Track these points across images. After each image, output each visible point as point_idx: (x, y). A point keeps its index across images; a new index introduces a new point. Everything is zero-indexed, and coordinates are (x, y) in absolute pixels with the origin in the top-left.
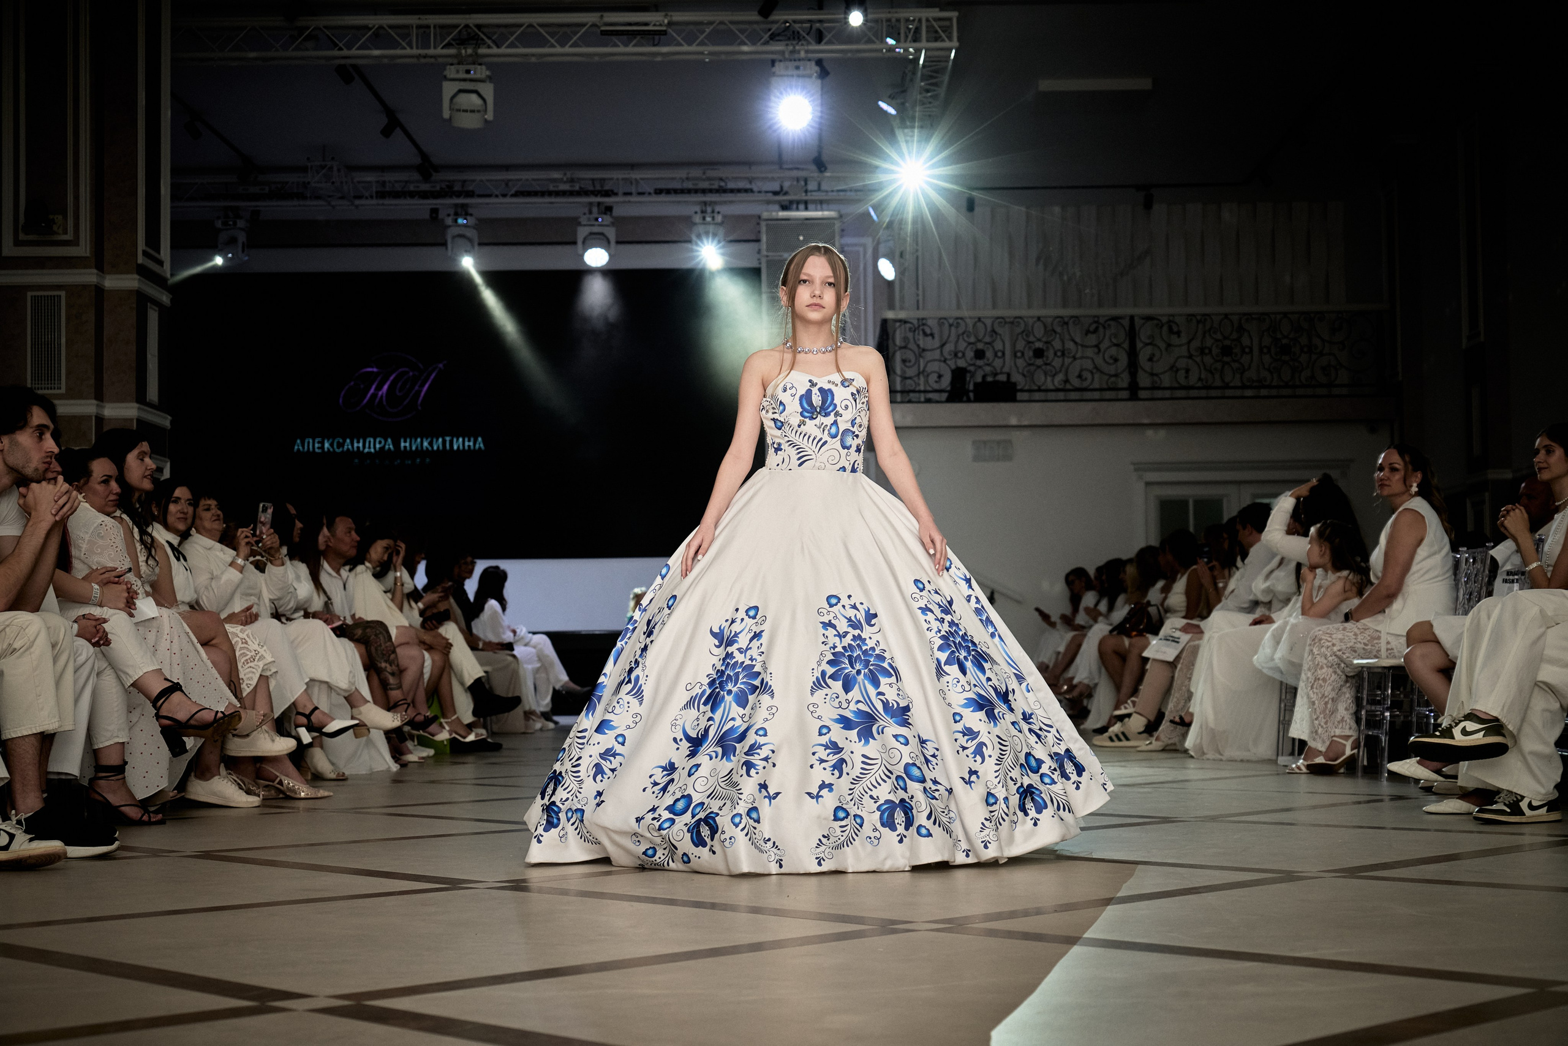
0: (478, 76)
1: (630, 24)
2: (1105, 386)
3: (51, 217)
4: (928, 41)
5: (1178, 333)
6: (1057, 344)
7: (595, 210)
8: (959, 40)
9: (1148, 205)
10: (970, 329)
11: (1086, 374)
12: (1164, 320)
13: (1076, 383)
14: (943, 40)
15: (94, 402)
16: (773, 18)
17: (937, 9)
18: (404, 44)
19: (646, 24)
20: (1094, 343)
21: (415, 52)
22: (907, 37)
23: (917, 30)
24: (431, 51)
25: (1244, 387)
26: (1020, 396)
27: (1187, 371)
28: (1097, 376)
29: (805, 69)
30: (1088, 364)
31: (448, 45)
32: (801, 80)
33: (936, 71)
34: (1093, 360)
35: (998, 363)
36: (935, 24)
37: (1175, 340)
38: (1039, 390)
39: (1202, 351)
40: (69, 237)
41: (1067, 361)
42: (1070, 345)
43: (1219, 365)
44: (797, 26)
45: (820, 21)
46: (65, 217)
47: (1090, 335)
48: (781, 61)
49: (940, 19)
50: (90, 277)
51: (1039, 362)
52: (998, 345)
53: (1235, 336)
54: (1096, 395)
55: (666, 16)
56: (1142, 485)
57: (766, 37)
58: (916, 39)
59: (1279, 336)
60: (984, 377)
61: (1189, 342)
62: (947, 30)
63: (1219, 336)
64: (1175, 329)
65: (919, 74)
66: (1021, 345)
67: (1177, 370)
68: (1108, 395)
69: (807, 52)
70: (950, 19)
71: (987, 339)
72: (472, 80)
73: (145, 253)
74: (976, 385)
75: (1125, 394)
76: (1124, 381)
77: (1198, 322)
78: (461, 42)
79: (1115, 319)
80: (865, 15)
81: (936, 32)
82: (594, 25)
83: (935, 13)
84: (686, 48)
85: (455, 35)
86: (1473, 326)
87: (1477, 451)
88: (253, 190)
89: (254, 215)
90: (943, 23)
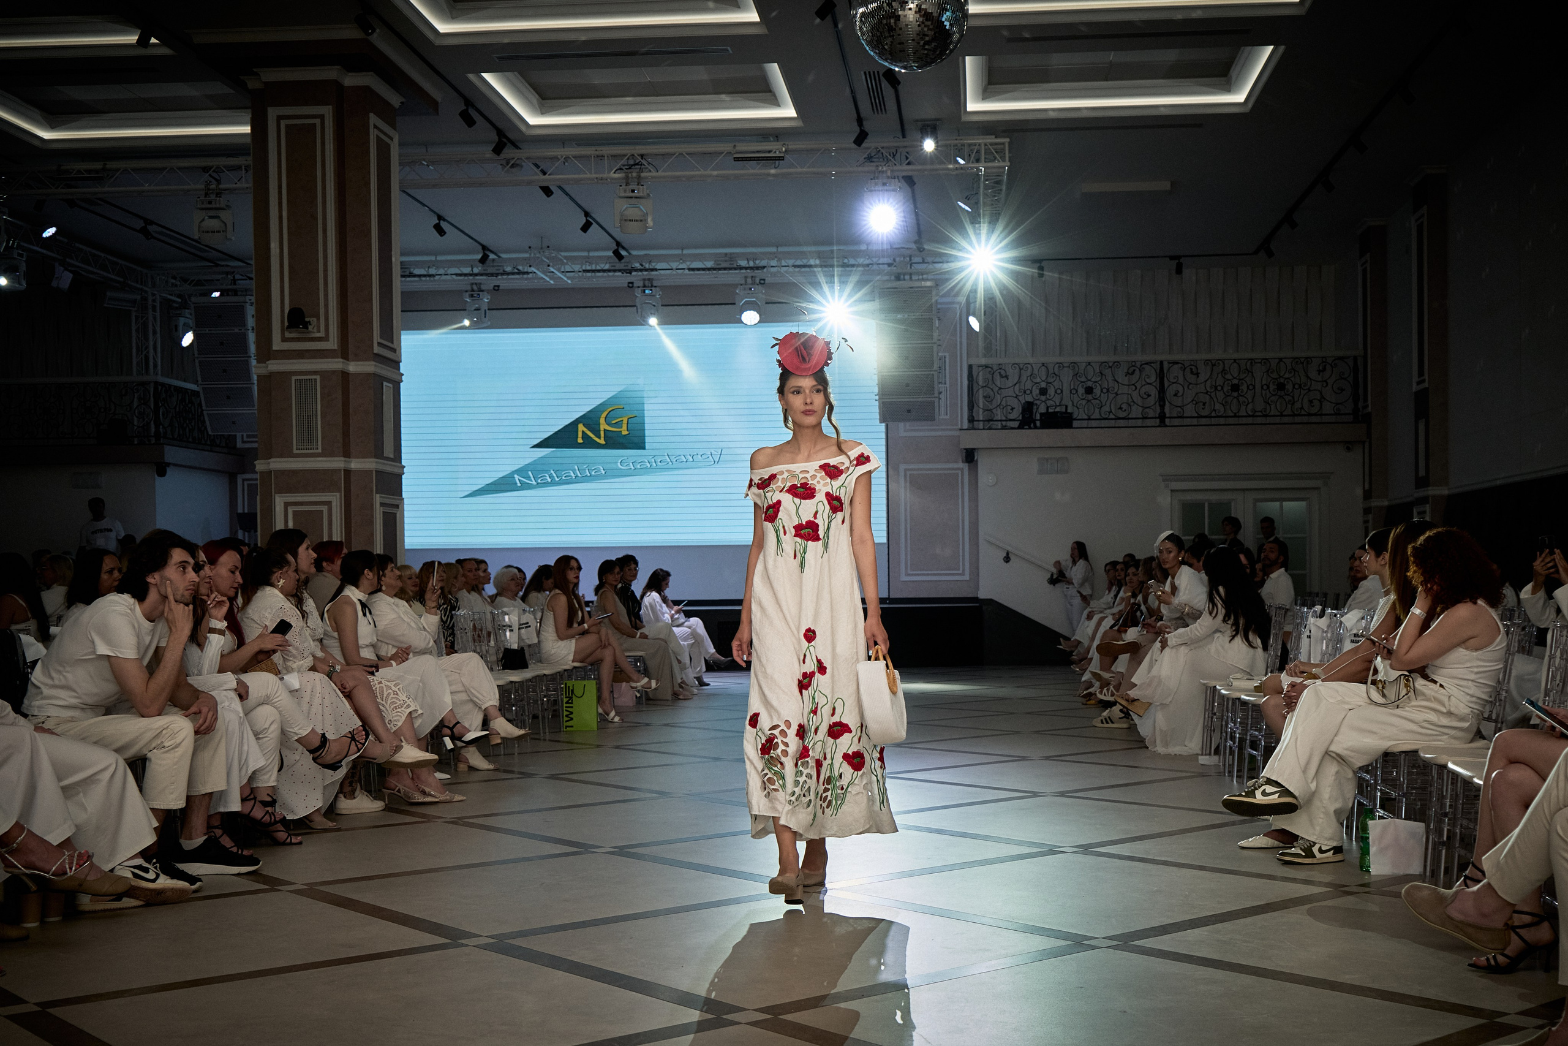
0: (641, 194)
1: (758, 152)
2: (1140, 415)
3: (307, 319)
4: (986, 161)
5: (1198, 374)
6: (1103, 383)
7: (749, 281)
8: (1009, 161)
10: (1036, 371)
11: (1124, 406)
12: (1186, 364)
13: (1117, 412)
14: (998, 160)
15: (343, 458)
16: (864, 145)
17: (994, 137)
18: (584, 169)
19: (770, 152)
20: (1131, 382)
21: (597, 175)
22: (969, 158)
23: (978, 152)
24: (605, 175)
25: (1248, 416)
26: (1074, 423)
27: (1204, 404)
28: (1133, 409)
29: (890, 185)
30: (1128, 399)
31: (619, 169)
32: (886, 194)
33: (993, 183)
34: (1130, 395)
35: (1058, 399)
36: (991, 149)
37: (1194, 379)
38: (1090, 419)
39: (1216, 388)
40: (321, 334)
41: (1111, 396)
42: (1113, 384)
43: (1228, 399)
44: (885, 151)
45: (903, 147)
46: (318, 319)
47: (1129, 376)
48: (871, 179)
49: (996, 144)
50: (337, 364)
51: (1090, 397)
52: (1057, 384)
53: (1241, 376)
54: (1132, 423)
55: (783, 144)
56: (1168, 492)
57: (862, 159)
58: (976, 160)
59: (1275, 375)
60: (1047, 408)
61: (1206, 382)
62: (1000, 152)
63: (1229, 376)
64: (1195, 370)
65: (982, 186)
66: (1075, 384)
67: (1196, 404)
68: (1142, 422)
69: (892, 171)
70: (1003, 144)
71: (1049, 380)
72: (638, 196)
73: (380, 344)
74: (1041, 415)
75: (1157, 422)
77: (1214, 365)
78: (630, 167)
79: (1149, 363)
80: (937, 143)
81: (991, 153)
82: (728, 153)
83: (991, 139)
84: (799, 170)
85: (624, 161)
86: (1421, 373)
87: (1422, 473)
88: (491, 270)
89: (496, 288)
90: (999, 147)
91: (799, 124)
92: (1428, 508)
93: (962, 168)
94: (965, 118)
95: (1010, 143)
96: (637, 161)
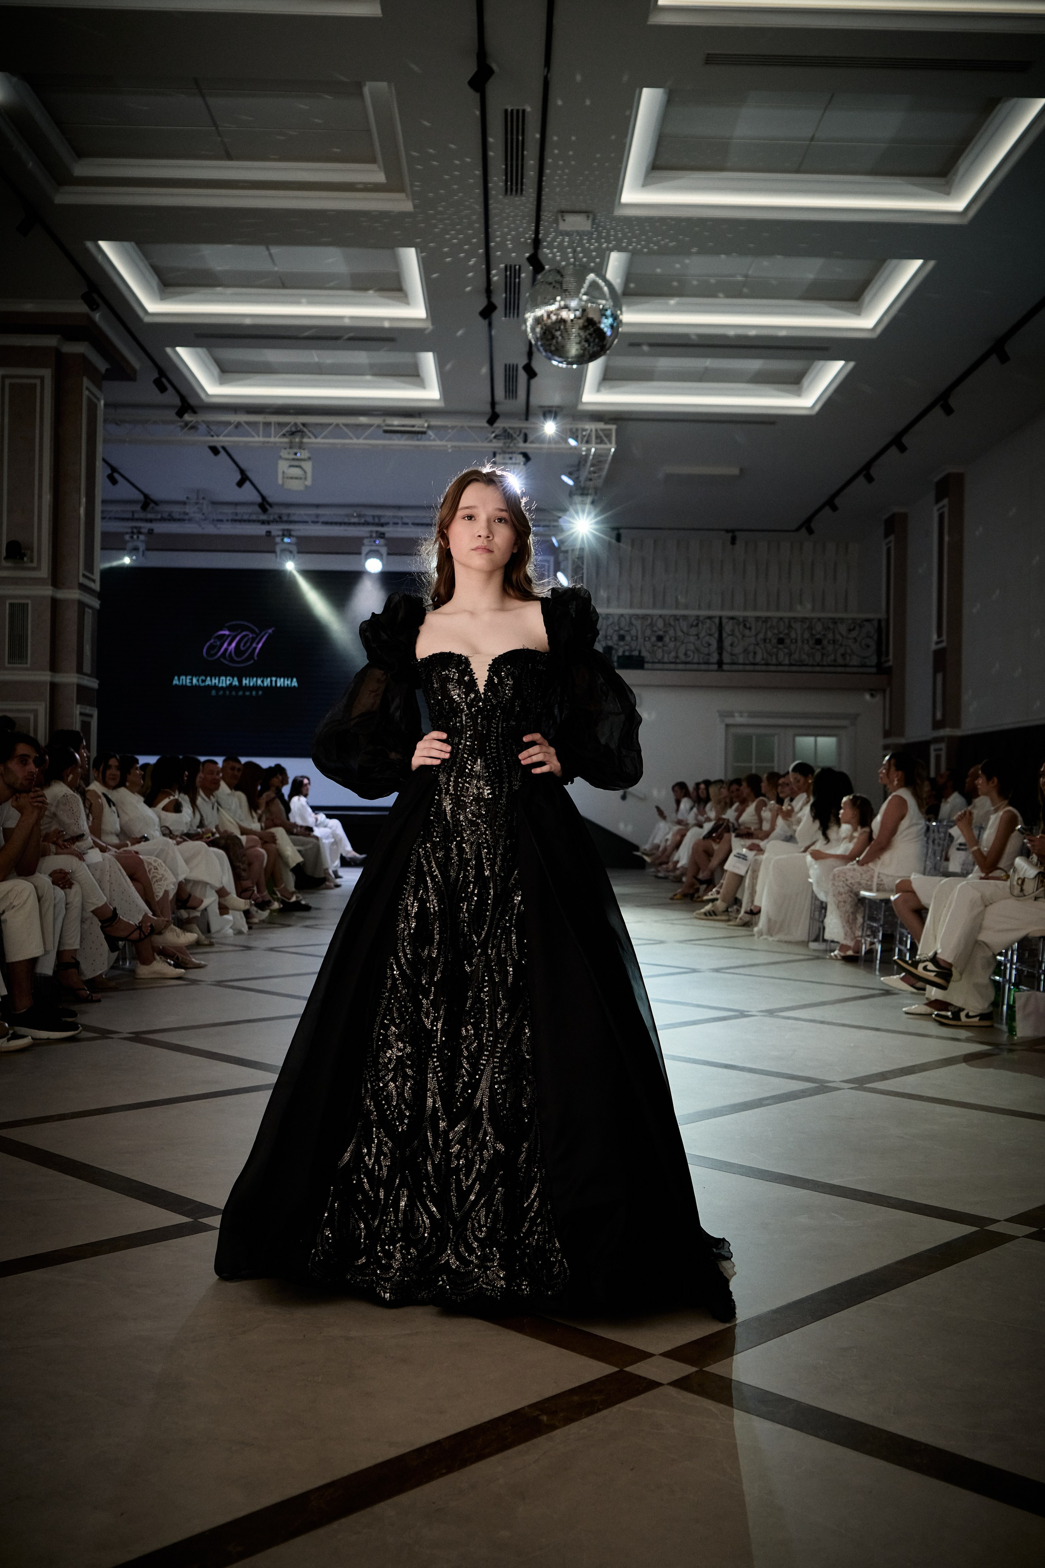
0: (303, 457)
1: (403, 426)
2: (701, 661)
3: (23, 551)
4: (597, 443)
5: (750, 629)
6: (671, 632)
7: (374, 535)
8: (617, 443)
9: (733, 541)
10: (616, 620)
11: (689, 653)
12: (741, 620)
13: (682, 658)
14: (605, 444)
15: (49, 673)
16: (496, 425)
17: (603, 424)
18: (253, 433)
19: (413, 426)
20: (695, 633)
21: (261, 439)
22: (582, 440)
23: (589, 435)
24: (272, 439)
25: (791, 665)
26: (646, 666)
27: (755, 653)
28: (696, 655)
29: (516, 460)
30: (692, 647)
31: (284, 435)
33: (600, 462)
34: (694, 644)
35: (633, 644)
36: (601, 433)
37: (747, 632)
38: (659, 662)
39: (765, 640)
40: (35, 565)
41: (678, 644)
42: (680, 633)
43: (775, 650)
44: (511, 432)
45: (527, 428)
46: (32, 551)
47: (693, 628)
48: (500, 454)
49: (605, 430)
50: (47, 591)
51: (660, 644)
52: (633, 632)
53: (786, 631)
54: (695, 667)
55: (426, 421)
56: (723, 726)
57: (494, 437)
58: (587, 442)
59: (814, 632)
60: (624, 652)
61: (756, 635)
62: (608, 436)
63: (776, 631)
64: (748, 625)
65: (589, 464)
66: (648, 632)
67: (748, 653)
68: (703, 667)
70: (610, 430)
71: (627, 628)
72: (298, 460)
73: (84, 576)
74: (619, 657)
75: (715, 667)
76: (715, 658)
77: (763, 622)
78: (293, 434)
79: (710, 618)
81: (601, 437)
82: (379, 426)
83: (601, 426)
84: (439, 443)
85: (287, 429)
86: (940, 635)
87: (939, 716)
88: (150, 516)
89: (151, 532)
90: (606, 432)
91: (441, 404)
92: (943, 746)
93: (575, 448)
94: (581, 407)
95: (617, 431)
96: (299, 429)
